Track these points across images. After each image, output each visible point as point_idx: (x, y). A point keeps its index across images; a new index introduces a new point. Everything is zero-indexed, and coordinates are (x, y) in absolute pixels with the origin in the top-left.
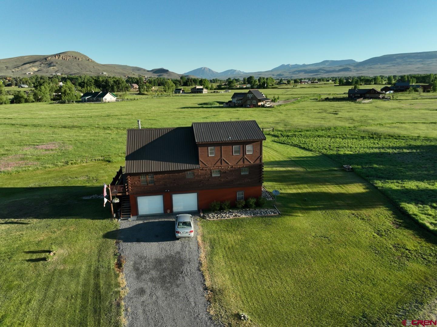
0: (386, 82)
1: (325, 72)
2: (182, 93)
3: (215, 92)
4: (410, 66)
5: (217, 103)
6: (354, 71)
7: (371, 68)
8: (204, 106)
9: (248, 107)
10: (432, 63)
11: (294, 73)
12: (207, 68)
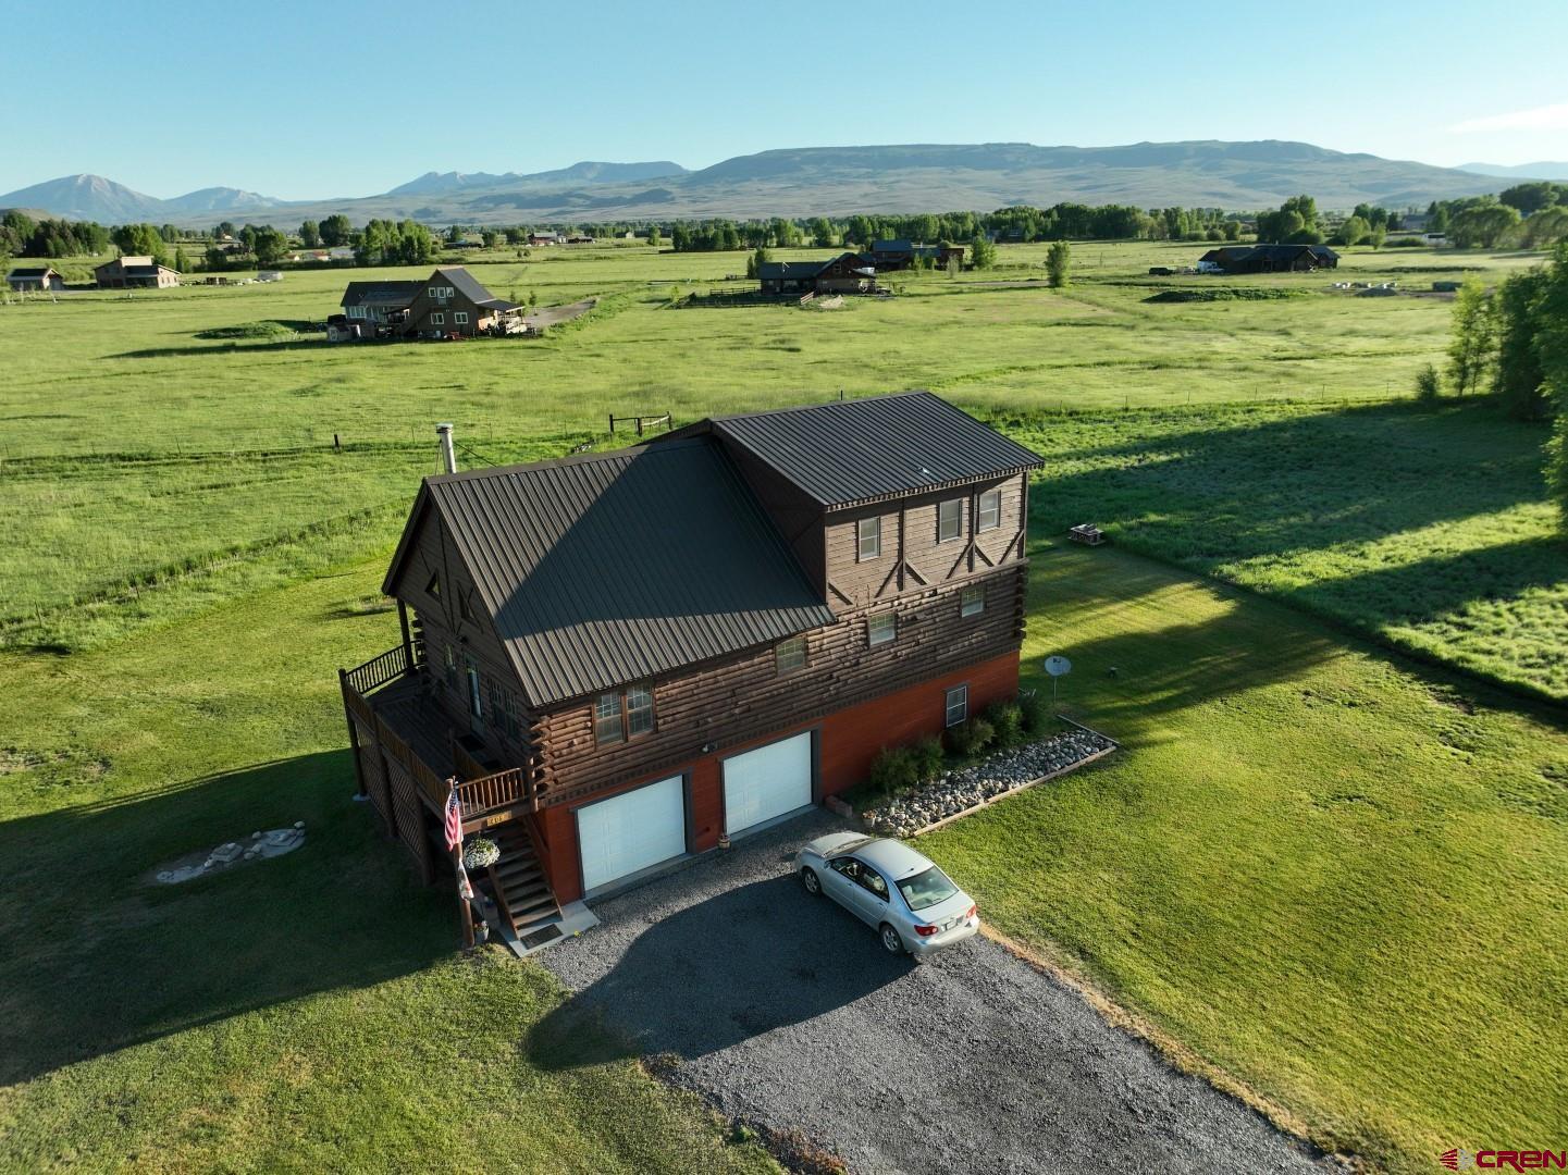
0: (811, 239)
1: (588, 202)
2: (53, 287)
3: (211, 281)
4: (843, 188)
5: (284, 328)
6: (685, 200)
7: (734, 192)
8: (239, 342)
9: (441, 340)
10: (898, 182)
11: (478, 204)
12: (99, 179)
